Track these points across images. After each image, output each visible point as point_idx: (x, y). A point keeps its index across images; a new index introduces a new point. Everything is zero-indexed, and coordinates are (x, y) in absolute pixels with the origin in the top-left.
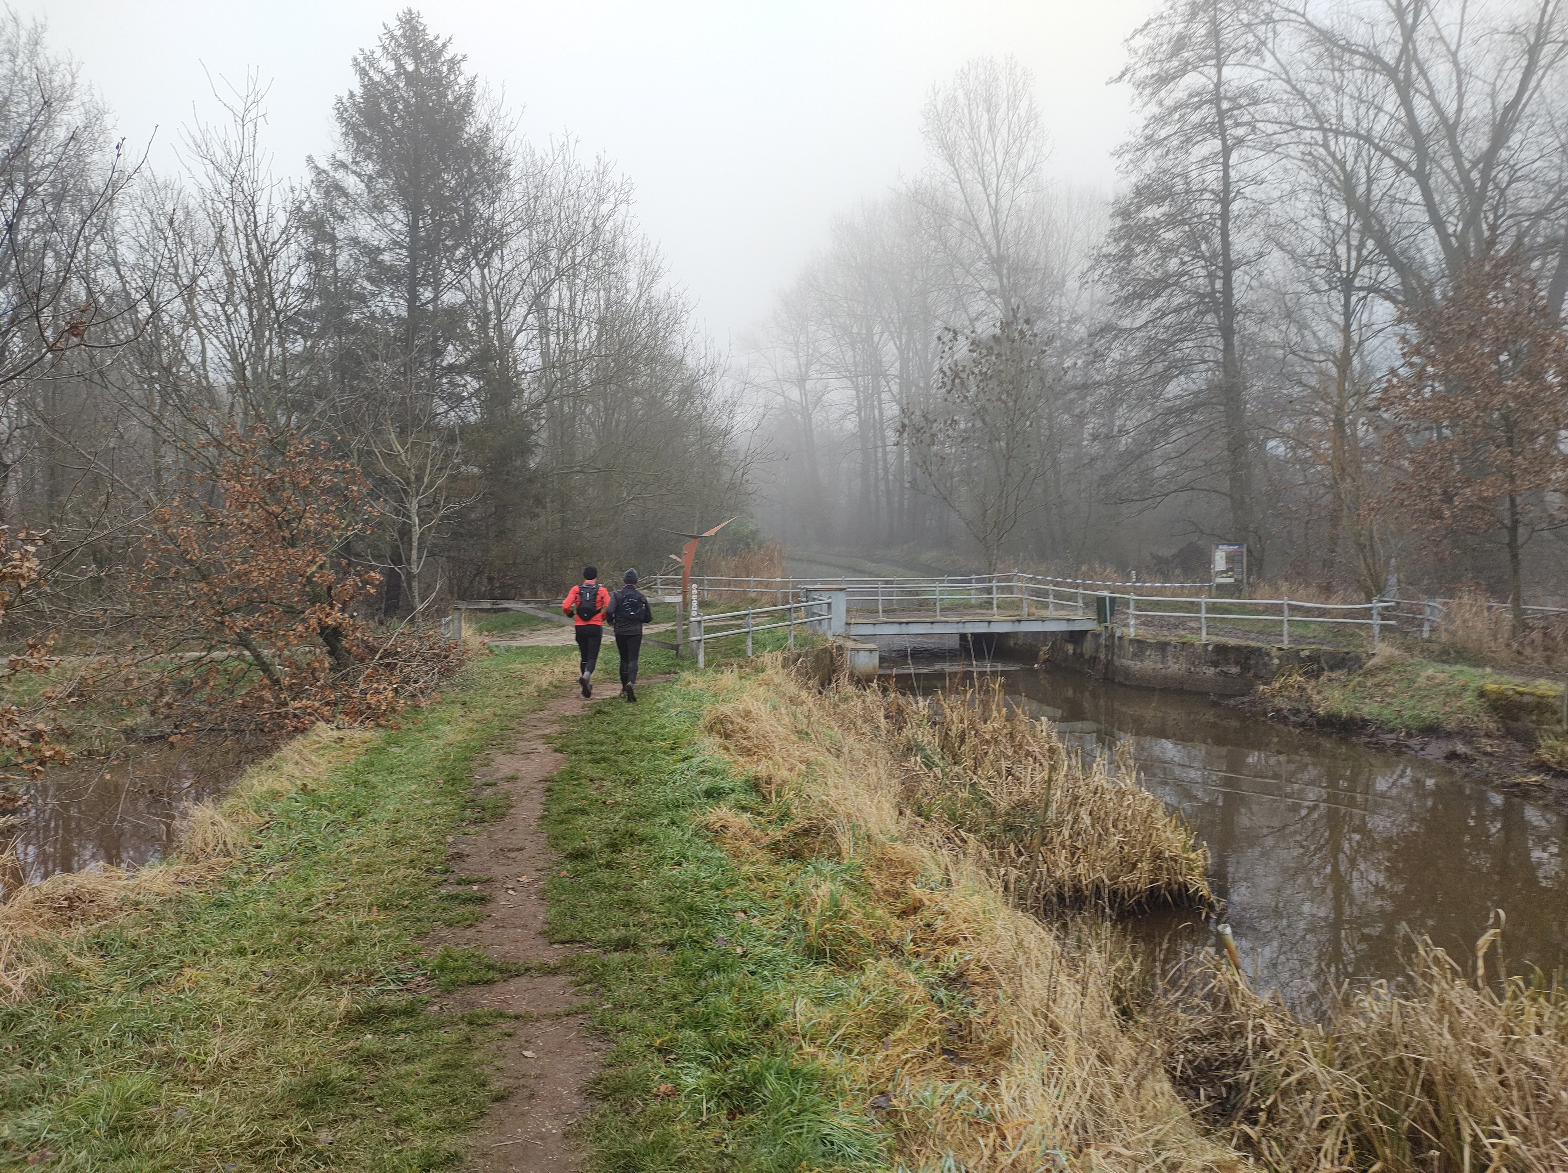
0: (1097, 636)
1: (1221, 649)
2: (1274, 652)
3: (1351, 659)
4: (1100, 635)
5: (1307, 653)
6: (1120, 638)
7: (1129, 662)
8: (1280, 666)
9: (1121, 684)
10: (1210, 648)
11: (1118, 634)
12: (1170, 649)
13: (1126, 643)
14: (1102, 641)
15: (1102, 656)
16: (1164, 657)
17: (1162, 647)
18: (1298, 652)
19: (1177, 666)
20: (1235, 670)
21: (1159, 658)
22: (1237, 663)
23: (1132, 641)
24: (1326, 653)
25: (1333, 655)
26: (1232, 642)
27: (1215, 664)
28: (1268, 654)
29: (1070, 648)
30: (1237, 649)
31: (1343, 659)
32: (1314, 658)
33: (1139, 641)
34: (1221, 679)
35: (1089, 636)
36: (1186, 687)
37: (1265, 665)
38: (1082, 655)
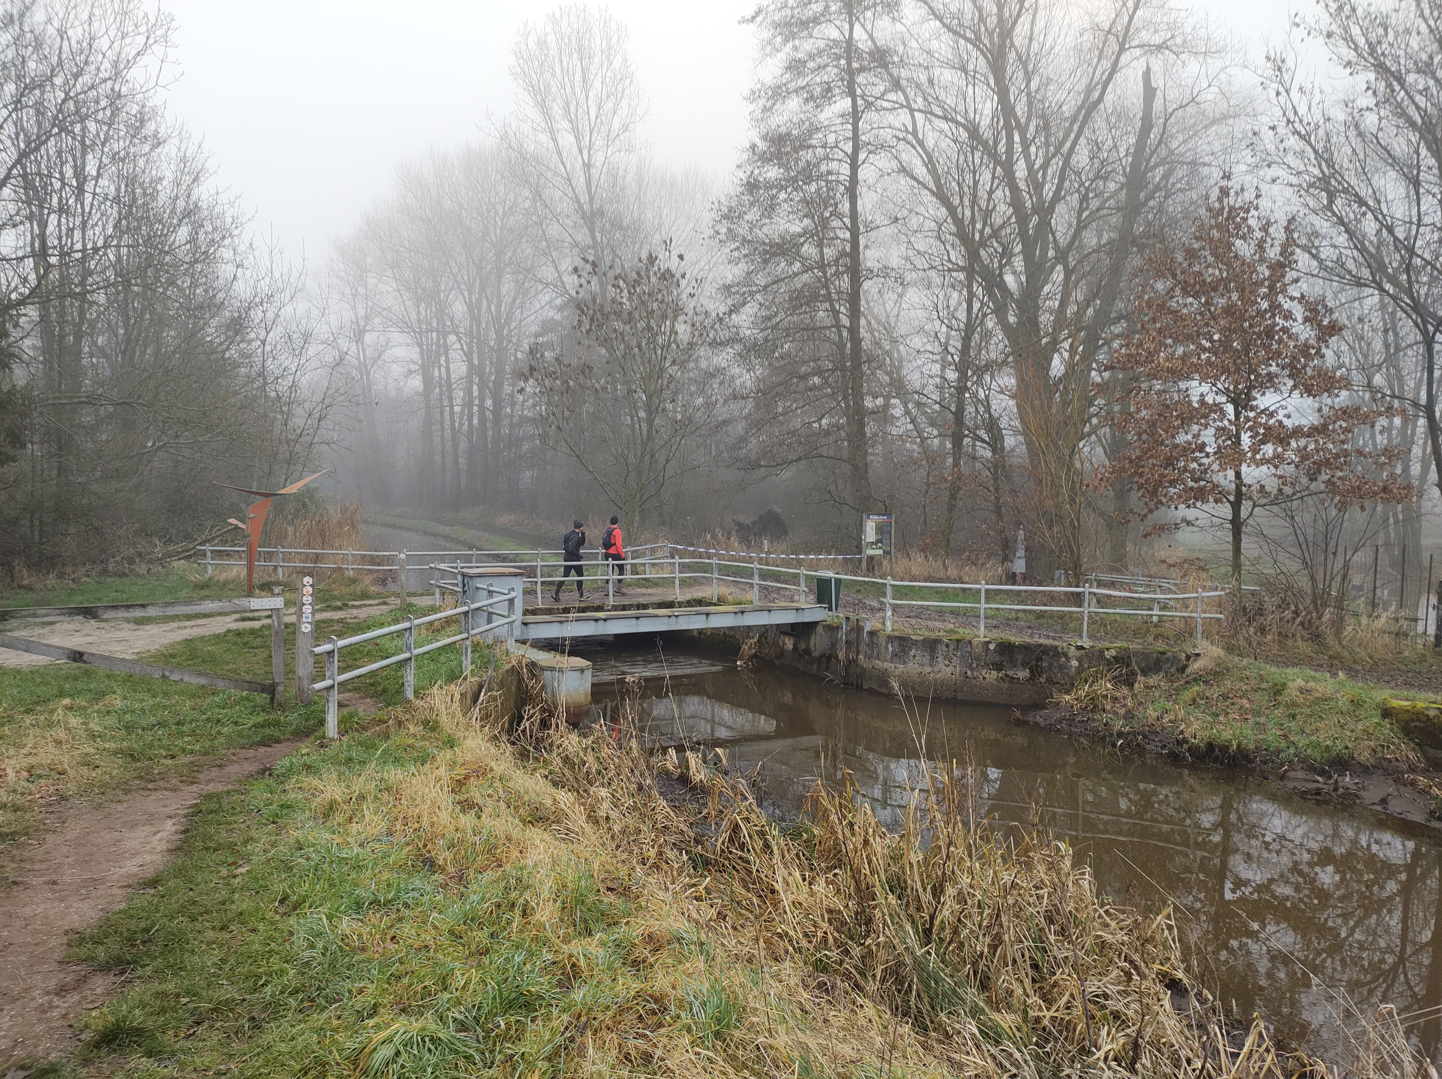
0: (832, 629)
1: (1006, 648)
2: (1072, 651)
3: (1168, 660)
4: (838, 628)
5: (1113, 653)
6: (872, 634)
7: (886, 665)
8: (1080, 670)
9: (871, 691)
10: (992, 647)
11: (868, 627)
12: (941, 649)
13: (882, 641)
14: (842, 635)
15: (841, 655)
16: (933, 658)
17: (931, 645)
18: (1101, 652)
19: (949, 670)
20: (1023, 674)
21: (927, 659)
22: (1024, 665)
23: (890, 638)
24: (1136, 653)
25: (1146, 656)
26: (1016, 639)
27: (998, 667)
28: (1065, 655)
29: (789, 643)
30: (1026, 648)
31: (1158, 660)
32: (1123, 659)
33: (900, 639)
34: (1005, 685)
35: (820, 629)
36: (960, 696)
37: (1061, 667)
38: (807, 651)
